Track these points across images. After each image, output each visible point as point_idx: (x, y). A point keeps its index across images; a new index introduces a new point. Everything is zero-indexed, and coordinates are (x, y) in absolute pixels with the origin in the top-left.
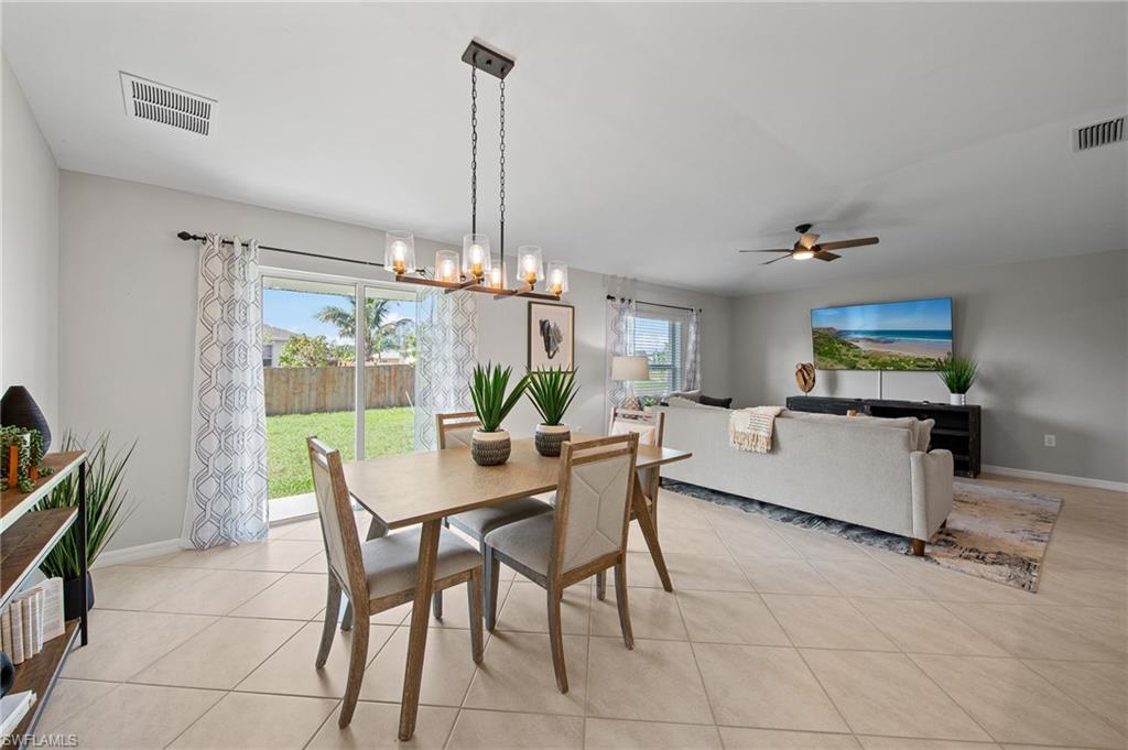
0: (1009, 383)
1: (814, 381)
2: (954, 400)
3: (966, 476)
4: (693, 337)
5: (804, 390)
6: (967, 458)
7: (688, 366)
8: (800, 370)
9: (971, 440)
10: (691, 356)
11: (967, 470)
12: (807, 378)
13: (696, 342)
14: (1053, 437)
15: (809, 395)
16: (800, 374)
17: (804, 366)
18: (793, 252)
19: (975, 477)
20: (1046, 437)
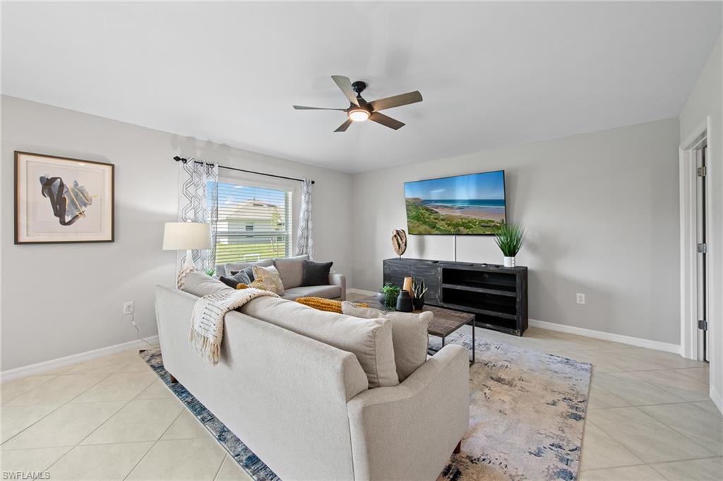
0: (550, 247)
1: (406, 245)
2: (507, 262)
3: (514, 334)
4: (304, 206)
5: (398, 252)
6: (515, 317)
7: (299, 233)
8: (395, 236)
9: (518, 300)
10: (302, 224)
11: (515, 328)
12: (401, 242)
13: (307, 210)
14: (583, 295)
15: (402, 257)
16: (395, 239)
17: (398, 232)
18: (348, 110)
19: (521, 335)
20: (578, 295)
